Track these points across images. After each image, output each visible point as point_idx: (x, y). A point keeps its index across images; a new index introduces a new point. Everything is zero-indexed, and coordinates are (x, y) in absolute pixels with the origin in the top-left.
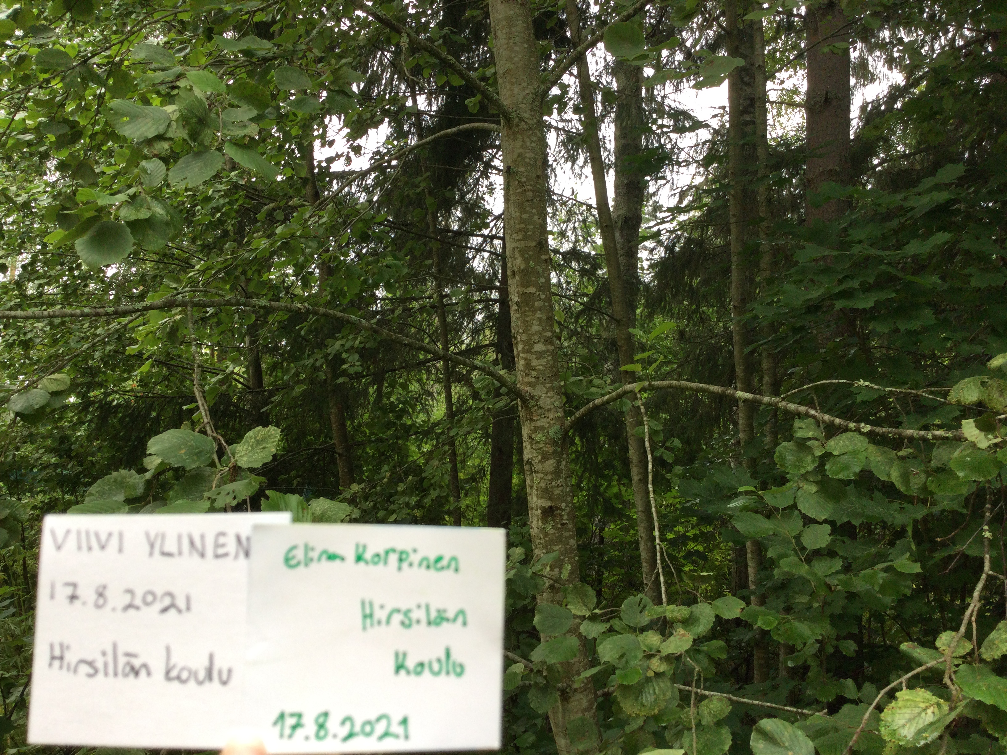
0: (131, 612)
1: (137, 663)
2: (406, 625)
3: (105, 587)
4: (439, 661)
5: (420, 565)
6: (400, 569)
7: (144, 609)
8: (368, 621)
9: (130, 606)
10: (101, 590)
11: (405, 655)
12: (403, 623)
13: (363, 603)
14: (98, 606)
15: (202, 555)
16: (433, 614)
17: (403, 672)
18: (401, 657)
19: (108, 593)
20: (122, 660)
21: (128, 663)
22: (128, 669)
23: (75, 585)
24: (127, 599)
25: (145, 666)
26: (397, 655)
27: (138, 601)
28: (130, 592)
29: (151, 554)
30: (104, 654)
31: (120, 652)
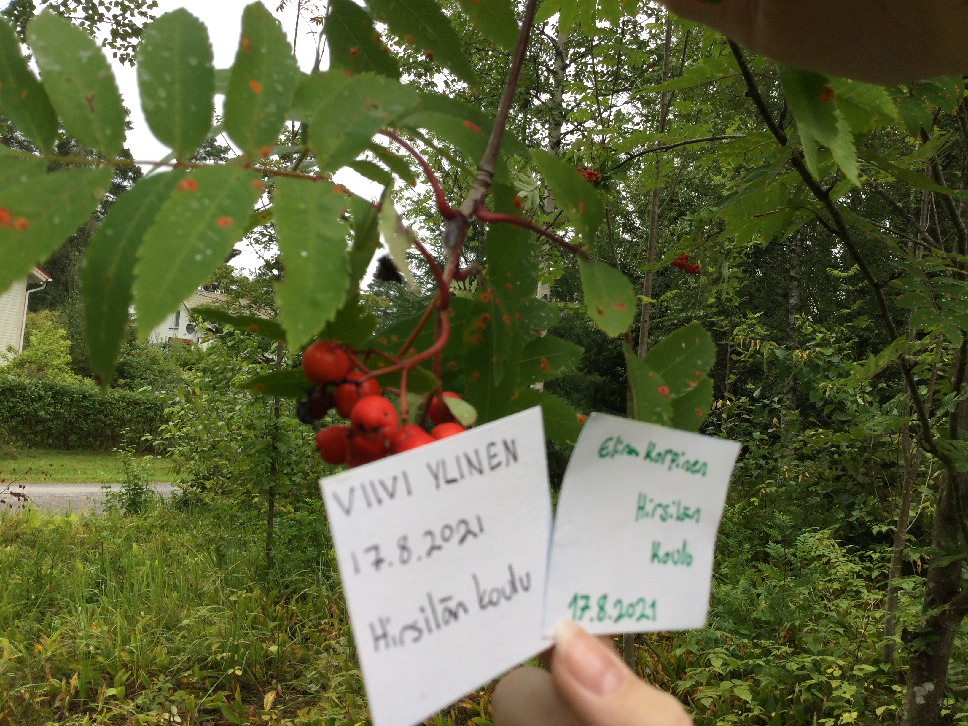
0: (435, 554)
1: (452, 604)
3: (405, 538)
6: (671, 467)
8: (640, 513)
9: (432, 549)
10: (402, 543)
13: (640, 496)
14: (404, 562)
19: (410, 544)
20: (440, 608)
21: (445, 609)
22: (447, 615)
23: (376, 548)
24: (428, 542)
25: (461, 605)
27: (438, 541)
28: (429, 533)
29: (438, 486)
30: (422, 610)
31: (436, 600)
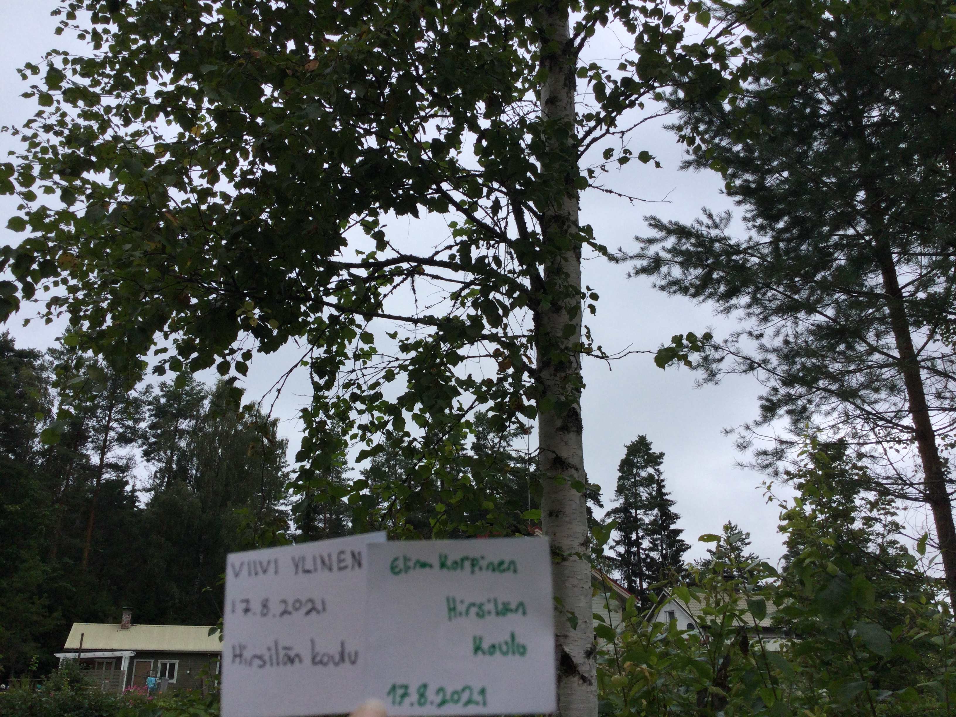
0: (286, 616)
1: (292, 654)
2: (481, 615)
3: (267, 600)
4: (506, 643)
5: (488, 568)
6: (473, 572)
7: (295, 613)
8: (453, 614)
9: (285, 612)
10: (265, 602)
11: (481, 639)
12: (478, 614)
13: (448, 600)
14: (264, 615)
15: (330, 569)
16: (500, 607)
17: (480, 653)
18: (478, 641)
19: (270, 605)
20: (282, 653)
21: (286, 655)
22: (286, 659)
23: (248, 601)
24: (282, 607)
25: (297, 655)
26: (475, 639)
27: (290, 608)
28: (284, 602)
29: (297, 572)
30: (269, 649)
31: (280, 646)
